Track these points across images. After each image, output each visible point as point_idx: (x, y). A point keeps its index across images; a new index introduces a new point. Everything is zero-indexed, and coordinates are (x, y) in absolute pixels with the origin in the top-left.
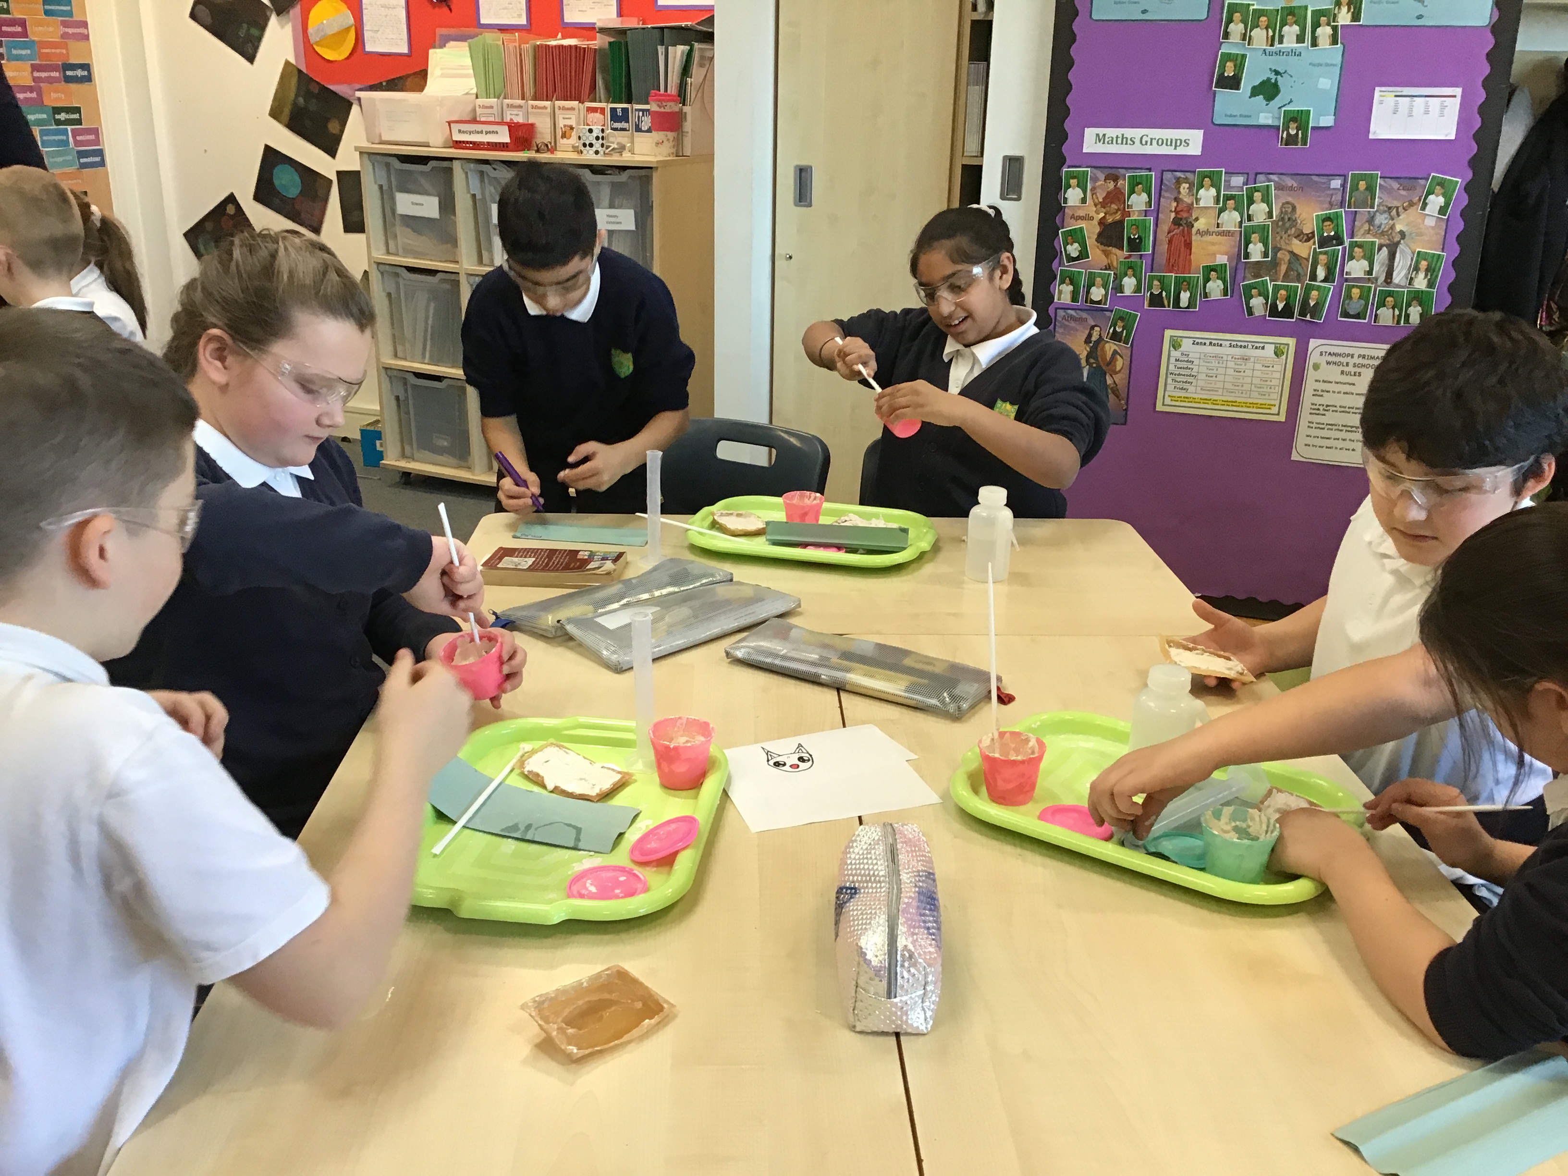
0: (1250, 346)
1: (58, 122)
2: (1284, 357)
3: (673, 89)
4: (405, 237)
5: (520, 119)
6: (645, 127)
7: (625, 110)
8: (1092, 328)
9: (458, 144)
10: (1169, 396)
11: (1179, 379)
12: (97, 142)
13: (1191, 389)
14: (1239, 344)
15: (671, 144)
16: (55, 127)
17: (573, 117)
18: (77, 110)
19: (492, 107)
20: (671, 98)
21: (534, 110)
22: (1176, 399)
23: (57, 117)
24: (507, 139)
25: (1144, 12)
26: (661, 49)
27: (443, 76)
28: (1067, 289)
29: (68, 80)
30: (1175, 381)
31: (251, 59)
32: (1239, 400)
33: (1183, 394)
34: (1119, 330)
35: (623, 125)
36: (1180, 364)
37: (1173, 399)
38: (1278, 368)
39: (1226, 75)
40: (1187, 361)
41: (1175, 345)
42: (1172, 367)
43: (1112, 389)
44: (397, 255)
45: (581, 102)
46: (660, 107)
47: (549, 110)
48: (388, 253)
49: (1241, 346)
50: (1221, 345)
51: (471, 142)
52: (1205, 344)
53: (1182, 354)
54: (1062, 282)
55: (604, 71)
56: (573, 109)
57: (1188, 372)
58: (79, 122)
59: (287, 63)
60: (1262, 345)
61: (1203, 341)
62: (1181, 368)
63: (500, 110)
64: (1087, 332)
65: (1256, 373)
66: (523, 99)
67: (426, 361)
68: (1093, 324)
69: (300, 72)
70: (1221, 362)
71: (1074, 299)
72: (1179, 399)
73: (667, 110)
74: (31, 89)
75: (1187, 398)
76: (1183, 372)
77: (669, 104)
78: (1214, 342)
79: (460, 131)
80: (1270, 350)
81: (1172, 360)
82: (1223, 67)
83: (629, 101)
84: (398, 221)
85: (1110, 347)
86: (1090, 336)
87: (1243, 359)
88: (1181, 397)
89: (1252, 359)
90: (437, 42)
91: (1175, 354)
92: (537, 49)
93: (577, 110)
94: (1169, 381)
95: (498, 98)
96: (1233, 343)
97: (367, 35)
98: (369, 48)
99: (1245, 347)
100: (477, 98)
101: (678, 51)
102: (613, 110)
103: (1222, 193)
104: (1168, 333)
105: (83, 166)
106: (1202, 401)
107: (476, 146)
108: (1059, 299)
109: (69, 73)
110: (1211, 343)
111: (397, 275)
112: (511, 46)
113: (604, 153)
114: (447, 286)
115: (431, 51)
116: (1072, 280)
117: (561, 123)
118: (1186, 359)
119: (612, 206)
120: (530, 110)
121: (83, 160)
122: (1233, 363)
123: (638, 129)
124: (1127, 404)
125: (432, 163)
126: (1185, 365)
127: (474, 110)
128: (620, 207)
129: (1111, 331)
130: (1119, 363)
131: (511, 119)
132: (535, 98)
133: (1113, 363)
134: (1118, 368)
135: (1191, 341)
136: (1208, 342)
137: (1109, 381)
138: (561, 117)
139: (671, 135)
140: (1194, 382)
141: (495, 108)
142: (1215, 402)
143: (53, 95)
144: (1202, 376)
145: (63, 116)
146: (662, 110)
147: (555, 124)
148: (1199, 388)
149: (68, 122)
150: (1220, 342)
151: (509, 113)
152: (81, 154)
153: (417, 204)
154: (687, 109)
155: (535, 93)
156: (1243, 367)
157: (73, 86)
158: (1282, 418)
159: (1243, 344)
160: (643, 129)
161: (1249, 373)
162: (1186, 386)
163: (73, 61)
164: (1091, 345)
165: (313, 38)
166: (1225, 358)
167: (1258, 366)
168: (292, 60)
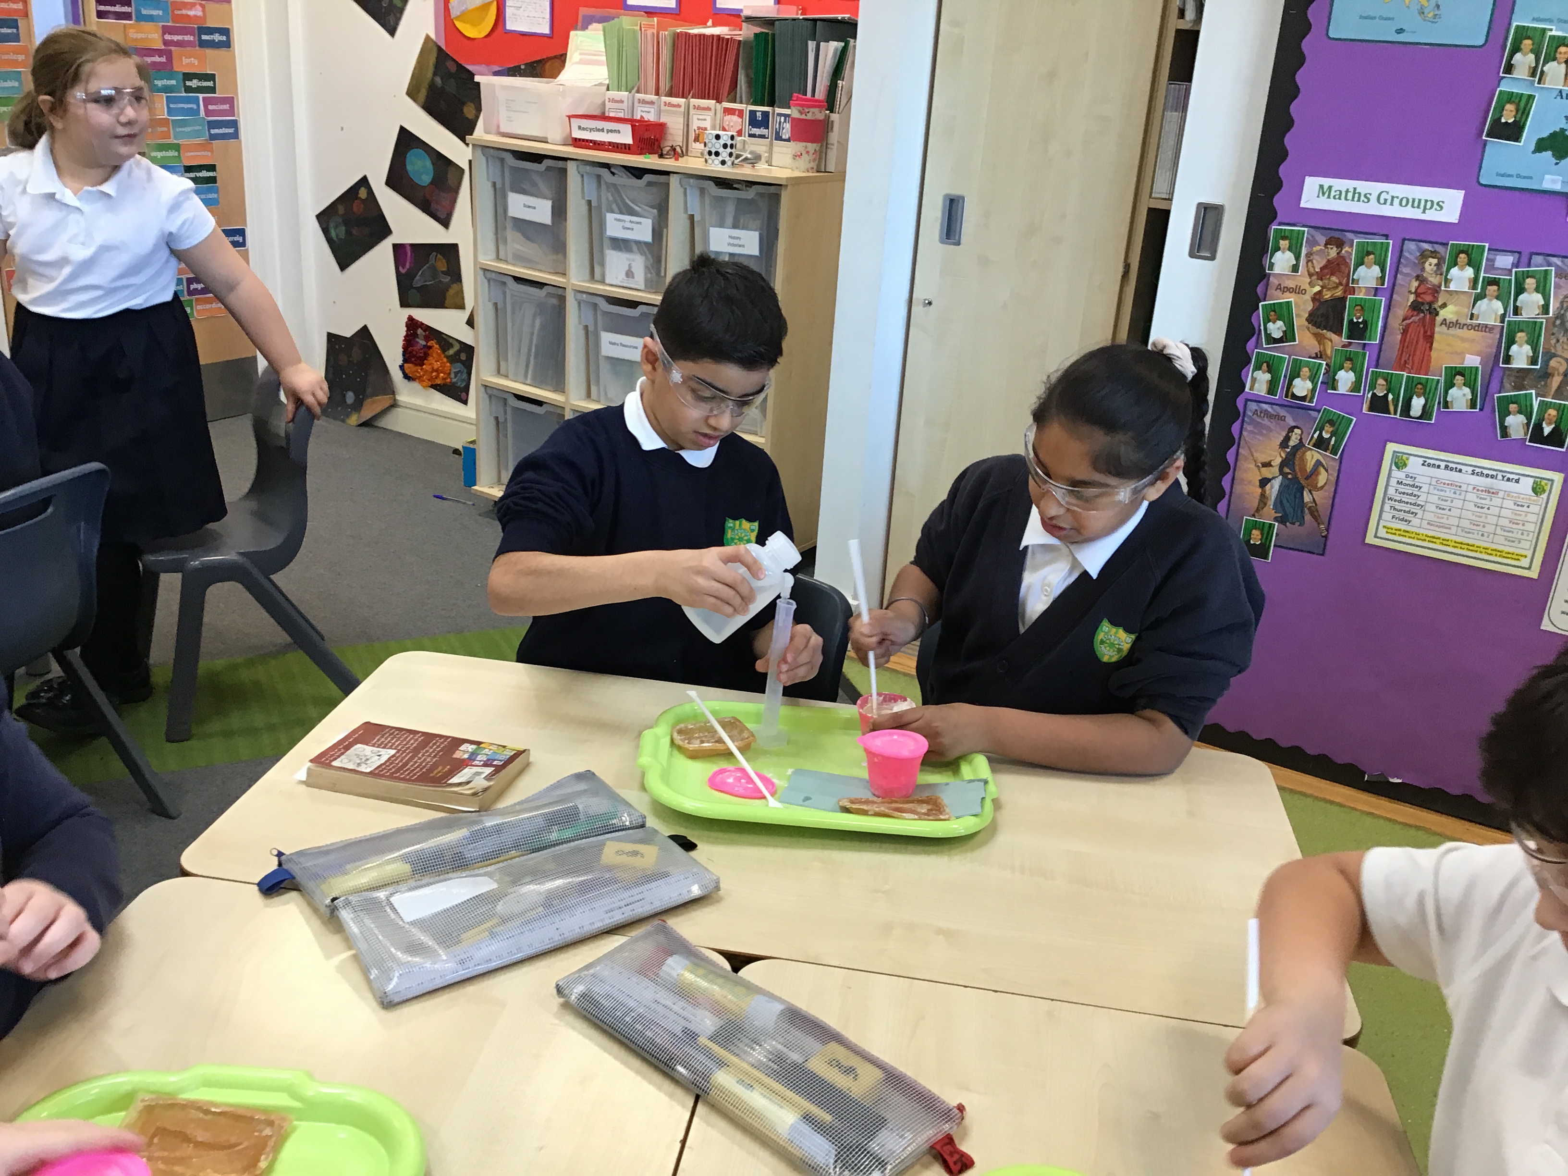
0: (1500, 477)
1: (188, 89)
2: (1545, 496)
3: (821, 93)
4: (515, 242)
5: (651, 117)
6: (786, 134)
7: (765, 115)
8: (1292, 429)
9: (578, 143)
10: (1384, 527)
11: (1398, 506)
12: (232, 111)
13: (1415, 521)
14: (1485, 472)
15: (811, 157)
16: (184, 94)
17: (709, 118)
18: (211, 77)
19: (622, 102)
20: (815, 104)
21: (667, 108)
22: (1394, 531)
23: (188, 83)
24: (629, 140)
25: (1400, 31)
26: (811, 45)
27: (582, 62)
28: (1264, 377)
29: (203, 44)
30: (1395, 509)
31: (392, 32)
32: (1477, 543)
33: (1402, 526)
34: (1326, 435)
35: (762, 131)
36: (1402, 489)
37: (1389, 531)
38: (1535, 509)
39: (1503, 120)
40: (1413, 486)
41: (1399, 463)
42: (1391, 491)
43: (1309, 509)
44: (506, 261)
45: (719, 101)
46: (801, 113)
47: (682, 109)
48: (498, 258)
49: (1487, 476)
50: (1460, 471)
51: (591, 141)
52: (1439, 467)
53: (1407, 476)
54: (1258, 368)
55: (747, 68)
56: (709, 109)
57: (1412, 500)
58: (213, 90)
59: (428, 38)
60: (1516, 477)
61: (1437, 463)
62: (1404, 493)
63: (630, 104)
64: (1284, 434)
65: (1504, 512)
66: (657, 94)
67: (529, 382)
68: (1293, 424)
69: (440, 49)
70: (1458, 492)
71: (1271, 390)
72: (1398, 532)
73: (809, 117)
74: (159, 53)
75: (1408, 532)
76: (1405, 498)
77: (812, 110)
78: (1451, 465)
79: (580, 127)
80: (1526, 485)
81: (1393, 482)
82: (1501, 109)
83: (772, 104)
84: (509, 225)
85: (1312, 456)
86: (1287, 438)
87: (1489, 492)
88: (1400, 530)
89: (1501, 494)
90: (580, 24)
91: (1398, 474)
92: (677, 36)
93: (713, 111)
94: (1387, 507)
95: (630, 92)
96: (1478, 470)
97: (509, 12)
98: (511, 25)
99: (1492, 477)
100: (608, 89)
101: (831, 48)
102: (753, 113)
103: (1482, 275)
104: (1391, 447)
105: (213, 137)
106: (1428, 539)
107: (597, 145)
108: (1252, 388)
109: (204, 37)
110: (1447, 467)
111: (504, 283)
112: (650, 32)
113: (733, 163)
114: (554, 301)
115: (572, 33)
116: (1271, 366)
117: (695, 124)
118: (1412, 483)
119: (735, 226)
120: (663, 107)
121: (213, 131)
122: (1475, 495)
123: (779, 138)
124: (1327, 530)
125: (547, 163)
126: (1409, 490)
127: (604, 104)
128: (745, 228)
129: (1316, 436)
130: (1322, 478)
131: (642, 117)
132: (670, 94)
133: (1313, 477)
134: (1320, 484)
135: (1421, 460)
136: (1443, 464)
137: (1307, 498)
138: (695, 117)
139: (812, 147)
140: (1420, 513)
141: (625, 103)
142: (1444, 542)
143: (185, 61)
144: (1431, 507)
145: (194, 83)
146: (803, 117)
147: (688, 125)
148: (1425, 523)
149: (199, 90)
150: (1459, 467)
151: (640, 109)
152: (212, 125)
153: (529, 207)
154: (834, 117)
155: (671, 87)
156: (1487, 502)
157: (209, 52)
158: (1534, 574)
159: (1491, 473)
160: (784, 137)
161: (1495, 511)
162: (1408, 517)
163: (210, 24)
164: (1289, 450)
165: (454, 13)
166: (1464, 487)
167: (1509, 504)
168: (433, 36)
